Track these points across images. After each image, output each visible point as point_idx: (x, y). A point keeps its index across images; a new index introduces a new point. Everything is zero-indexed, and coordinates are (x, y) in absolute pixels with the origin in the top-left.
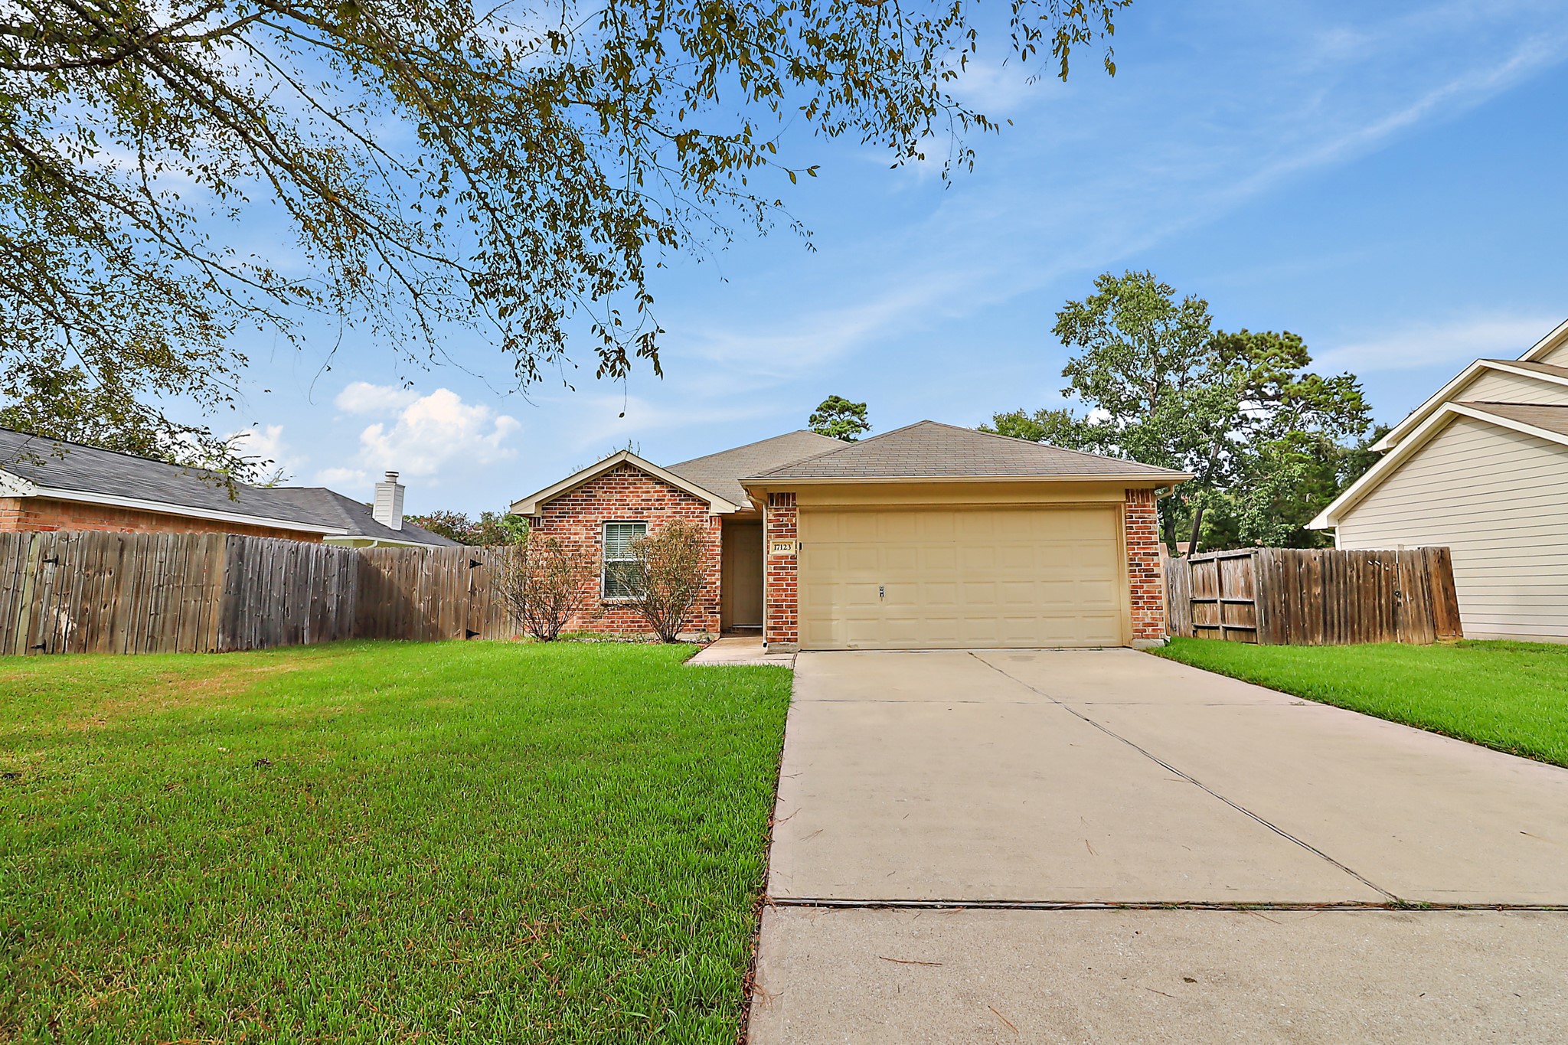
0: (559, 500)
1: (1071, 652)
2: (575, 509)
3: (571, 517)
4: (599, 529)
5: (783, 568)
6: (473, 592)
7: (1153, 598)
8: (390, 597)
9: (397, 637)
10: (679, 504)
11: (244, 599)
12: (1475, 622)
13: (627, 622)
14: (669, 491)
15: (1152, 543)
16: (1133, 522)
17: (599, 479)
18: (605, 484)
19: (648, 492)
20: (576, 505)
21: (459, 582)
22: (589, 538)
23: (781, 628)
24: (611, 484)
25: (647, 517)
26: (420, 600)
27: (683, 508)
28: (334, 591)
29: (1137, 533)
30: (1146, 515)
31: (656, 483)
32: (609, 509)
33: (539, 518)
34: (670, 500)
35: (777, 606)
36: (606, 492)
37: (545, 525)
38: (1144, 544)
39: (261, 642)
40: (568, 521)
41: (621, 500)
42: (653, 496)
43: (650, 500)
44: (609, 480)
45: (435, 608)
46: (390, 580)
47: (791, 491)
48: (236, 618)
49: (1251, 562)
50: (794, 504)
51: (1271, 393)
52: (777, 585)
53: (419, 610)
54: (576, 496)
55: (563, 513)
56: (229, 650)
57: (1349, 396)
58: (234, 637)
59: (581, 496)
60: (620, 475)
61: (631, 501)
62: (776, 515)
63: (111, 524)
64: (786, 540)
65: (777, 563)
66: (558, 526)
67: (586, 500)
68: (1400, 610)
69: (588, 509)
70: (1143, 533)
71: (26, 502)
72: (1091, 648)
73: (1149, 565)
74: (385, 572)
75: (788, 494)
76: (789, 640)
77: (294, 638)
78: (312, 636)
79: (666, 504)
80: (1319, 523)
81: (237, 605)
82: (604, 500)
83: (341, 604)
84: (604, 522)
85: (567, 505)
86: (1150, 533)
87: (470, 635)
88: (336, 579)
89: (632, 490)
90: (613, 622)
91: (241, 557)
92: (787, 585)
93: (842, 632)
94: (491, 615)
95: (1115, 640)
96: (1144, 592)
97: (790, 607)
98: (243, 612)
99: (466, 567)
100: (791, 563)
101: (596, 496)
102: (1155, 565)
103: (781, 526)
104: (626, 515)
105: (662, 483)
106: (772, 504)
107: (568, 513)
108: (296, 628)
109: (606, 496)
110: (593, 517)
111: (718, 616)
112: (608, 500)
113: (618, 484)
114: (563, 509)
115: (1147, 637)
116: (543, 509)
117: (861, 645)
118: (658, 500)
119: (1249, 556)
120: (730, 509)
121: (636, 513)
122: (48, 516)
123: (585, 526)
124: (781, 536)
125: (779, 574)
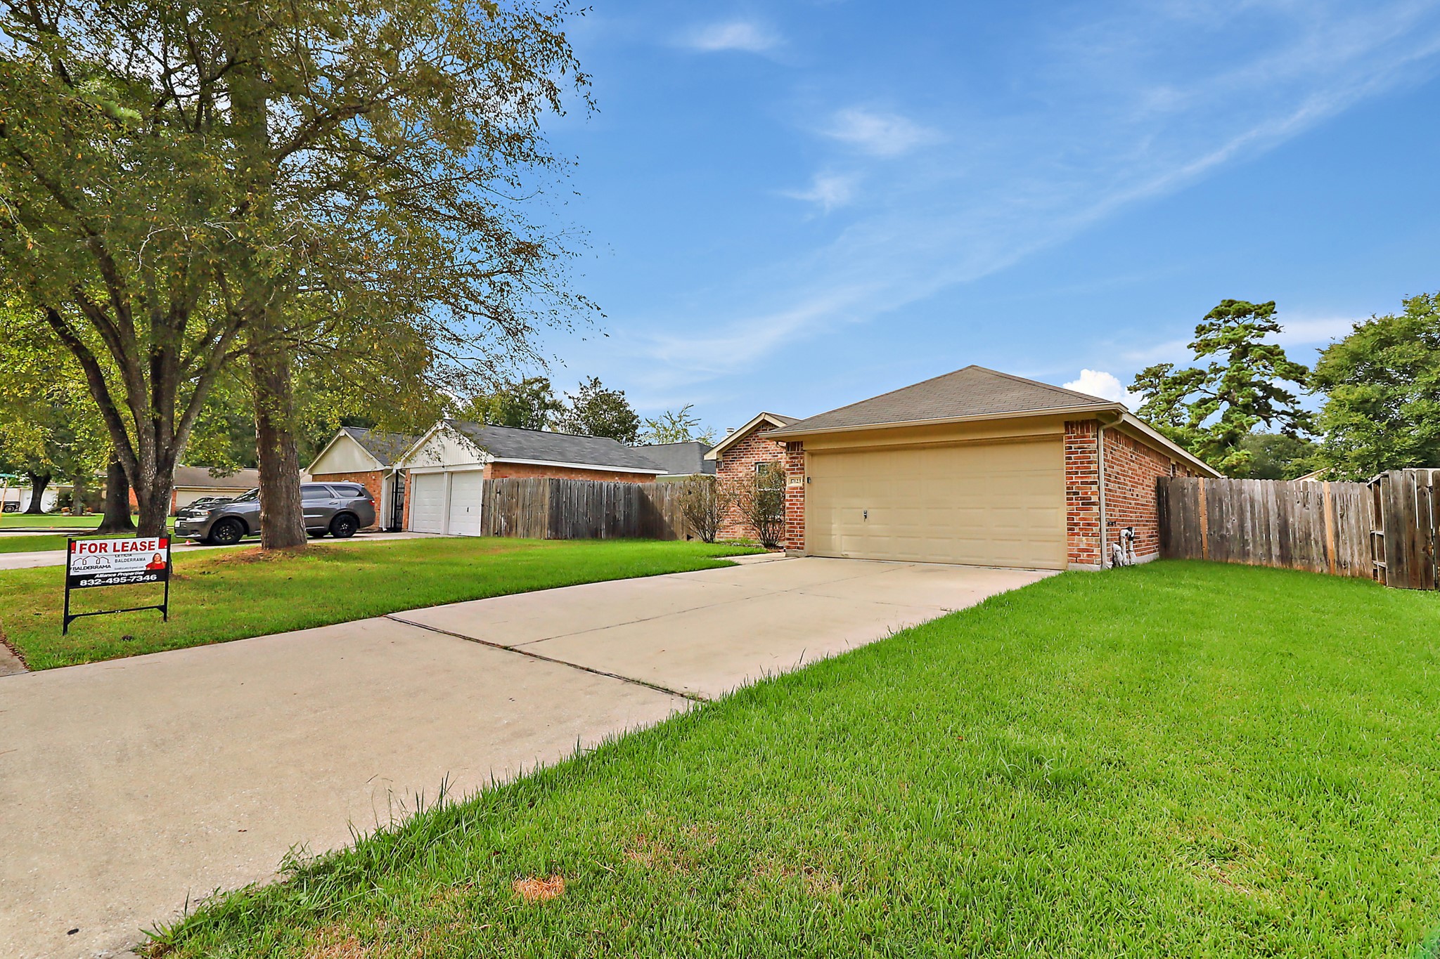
0: (732, 450)
2: (740, 454)
3: (738, 460)
4: (753, 469)
5: (795, 496)
7: (1089, 525)
8: (652, 512)
11: (562, 513)
15: (1091, 472)
16: (1072, 453)
18: (756, 436)
20: (740, 452)
21: (682, 505)
22: (747, 475)
23: (793, 539)
25: (780, 459)
26: (666, 515)
28: (622, 509)
29: (1075, 463)
30: (1086, 445)
32: (760, 454)
35: (791, 523)
36: (754, 441)
37: (724, 467)
38: (1082, 473)
39: (573, 536)
40: (735, 463)
41: (765, 448)
44: (759, 434)
45: (672, 520)
47: (800, 440)
48: (558, 522)
50: (802, 450)
52: (791, 508)
53: (665, 520)
54: (741, 446)
55: (733, 457)
56: (555, 539)
58: (557, 533)
60: (762, 428)
61: (771, 448)
62: (791, 458)
63: (533, 473)
64: (797, 476)
65: (791, 492)
66: (731, 467)
67: (746, 449)
69: (747, 454)
70: (1082, 463)
71: (494, 464)
73: (1086, 493)
74: (650, 497)
75: (799, 442)
76: (798, 548)
77: (595, 535)
78: (607, 534)
81: (557, 516)
82: (755, 448)
83: (627, 517)
84: (756, 463)
85: (735, 452)
86: (1089, 462)
88: (622, 501)
91: (558, 490)
92: (798, 508)
93: (840, 542)
96: (1081, 519)
97: (800, 524)
98: (562, 519)
100: (800, 492)
101: (751, 445)
102: (1093, 493)
103: (794, 466)
104: (768, 458)
106: (788, 450)
107: (736, 458)
108: (596, 529)
109: (756, 445)
110: (749, 460)
112: (758, 448)
114: (733, 454)
115: (1082, 562)
116: (723, 455)
117: (851, 554)
122: (504, 471)
123: (745, 466)
124: (793, 473)
125: (792, 500)
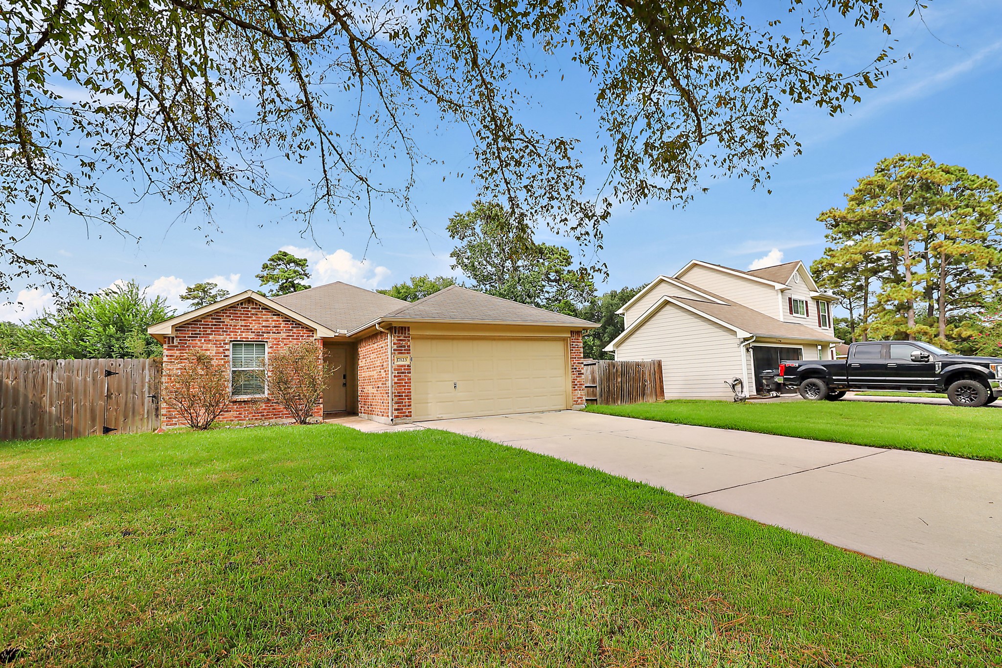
0: (191, 324)
1: (547, 413)
2: (206, 331)
3: (203, 337)
4: (227, 347)
5: (403, 373)
6: (109, 396)
7: (581, 385)
8: (16, 403)
9: (25, 438)
10: (292, 330)
12: (670, 392)
13: (252, 413)
14: (284, 321)
15: (581, 358)
16: (574, 347)
17: (226, 310)
18: (232, 313)
19: (268, 321)
20: (206, 328)
21: (94, 389)
22: (219, 353)
23: (402, 410)
24: (237, 314)
25: (267, 338)
26: (51, 405)
27: (295, 333)
30: (579, 344)
31: (274, 315)
32: (236, 332)
33: (173, 338)
34: (285, 327)
35: (399, 396)
36: (232, 320)
37: (179, 343)
40: (199, 340)
41: (246, 326)
42: (271, 324)
43: (269, 327)
44: (235, 310)
45: (68, 411)
46: (16, 390)
47: (407, 326)
49: (596, 367)
50: (409, 334)
51: (552, 278)
52: (399, 383)
53: (50, 413)
54: (207, 322)
55: (195, 334)
57: (588, 284)
59: (210, 322)
60: (245, 308)
61: (254, 326)
62: (398, 340)
64: (404, 355)
65: (399, 369)
66: (191, 344)
67: (215, 325)
68: (646, 388)
69: (218, 331)
70: (577, 353)
72: (556, 411)
73: (580, 369)
74: (9, 382)
75: (405, 328)
76: (407, 416)
79: (281, 330)
80: (609, 348)
82: (231, 325)
84: (231, 341)
85: (198, 328)
86: (580, 353)
87: (107, 430)
89: (254, 318)
90: (240, 414)
92: (405, 383)
93: (434, 410)
94: (129, 413)
95: (564, 407)
96: (577, 382)
97: (407, 396)
99: (101, 376)
100: (407, 369)
101: (224, 322)
102: (582, 368)
103: (401, 347)
104: (249, 337)
105: (279, 315)
106: (395, 333)
107: (200, 334)
109: (233, 323)
110: (222, 338)
111: (322, 406)
112: (235, 326)
113: (243, 314)
114: (195, 331)
115: (579, 404)
116: (176, 330)
117: (445, 416)
118: (275, 327)
119: (595, 364)
120: (331, 334)
121: (258, 335)
123: (215, 344)
124: (401, 353)
125: (400, 376)
